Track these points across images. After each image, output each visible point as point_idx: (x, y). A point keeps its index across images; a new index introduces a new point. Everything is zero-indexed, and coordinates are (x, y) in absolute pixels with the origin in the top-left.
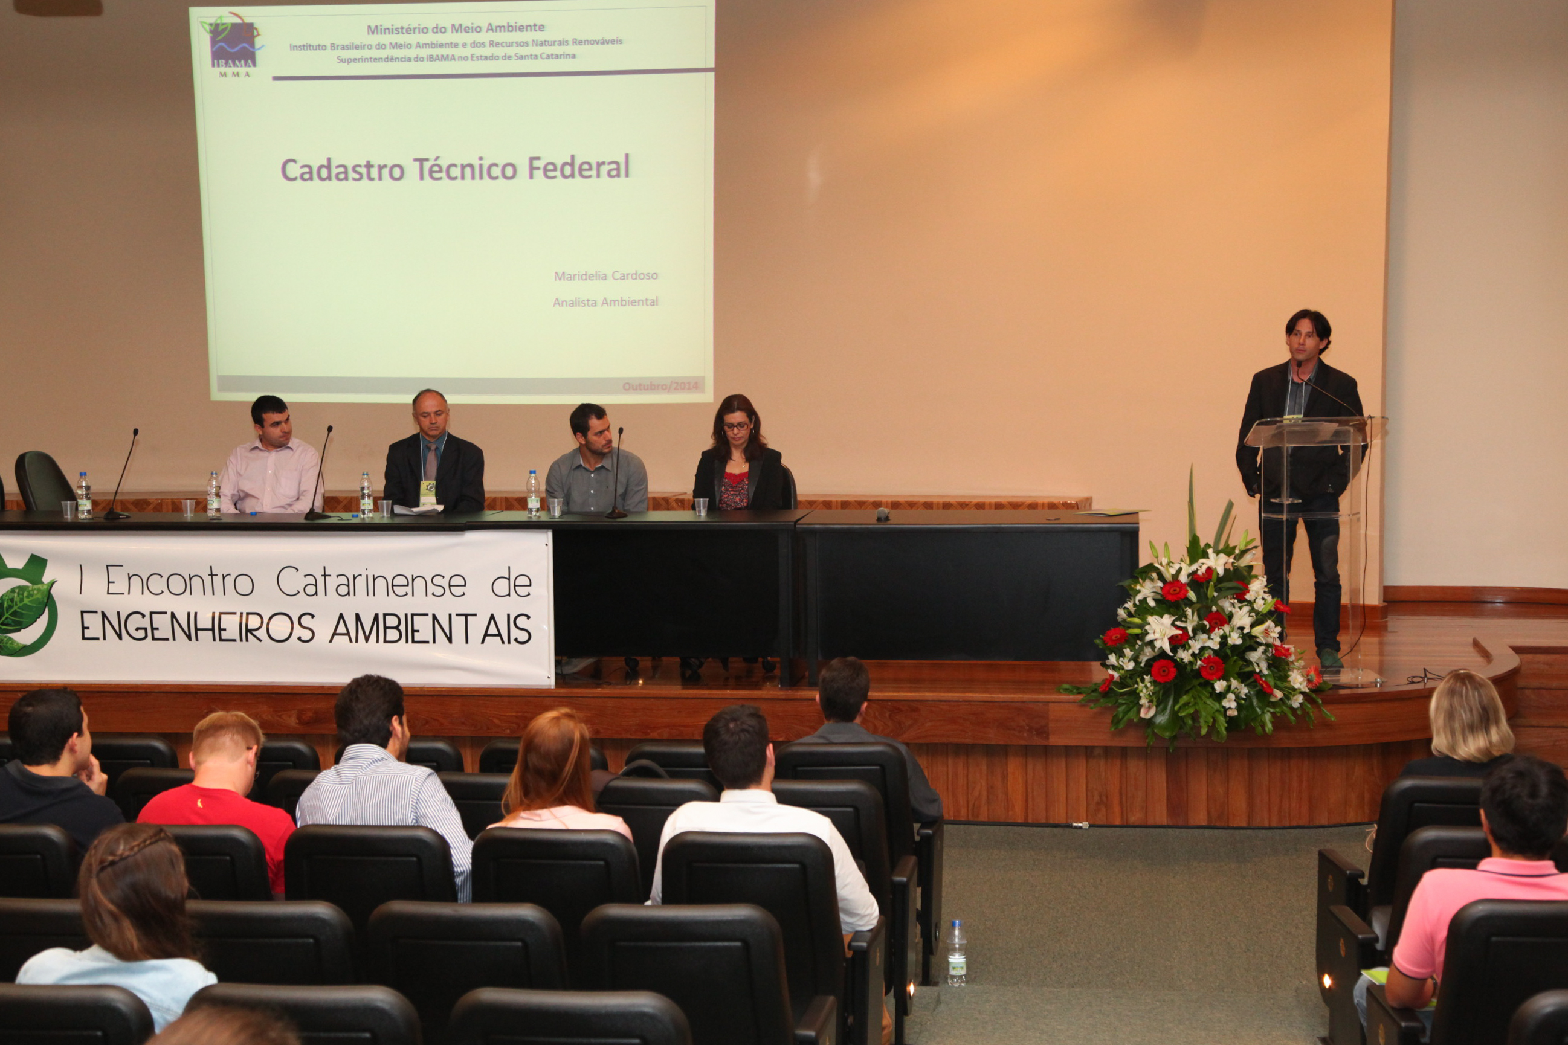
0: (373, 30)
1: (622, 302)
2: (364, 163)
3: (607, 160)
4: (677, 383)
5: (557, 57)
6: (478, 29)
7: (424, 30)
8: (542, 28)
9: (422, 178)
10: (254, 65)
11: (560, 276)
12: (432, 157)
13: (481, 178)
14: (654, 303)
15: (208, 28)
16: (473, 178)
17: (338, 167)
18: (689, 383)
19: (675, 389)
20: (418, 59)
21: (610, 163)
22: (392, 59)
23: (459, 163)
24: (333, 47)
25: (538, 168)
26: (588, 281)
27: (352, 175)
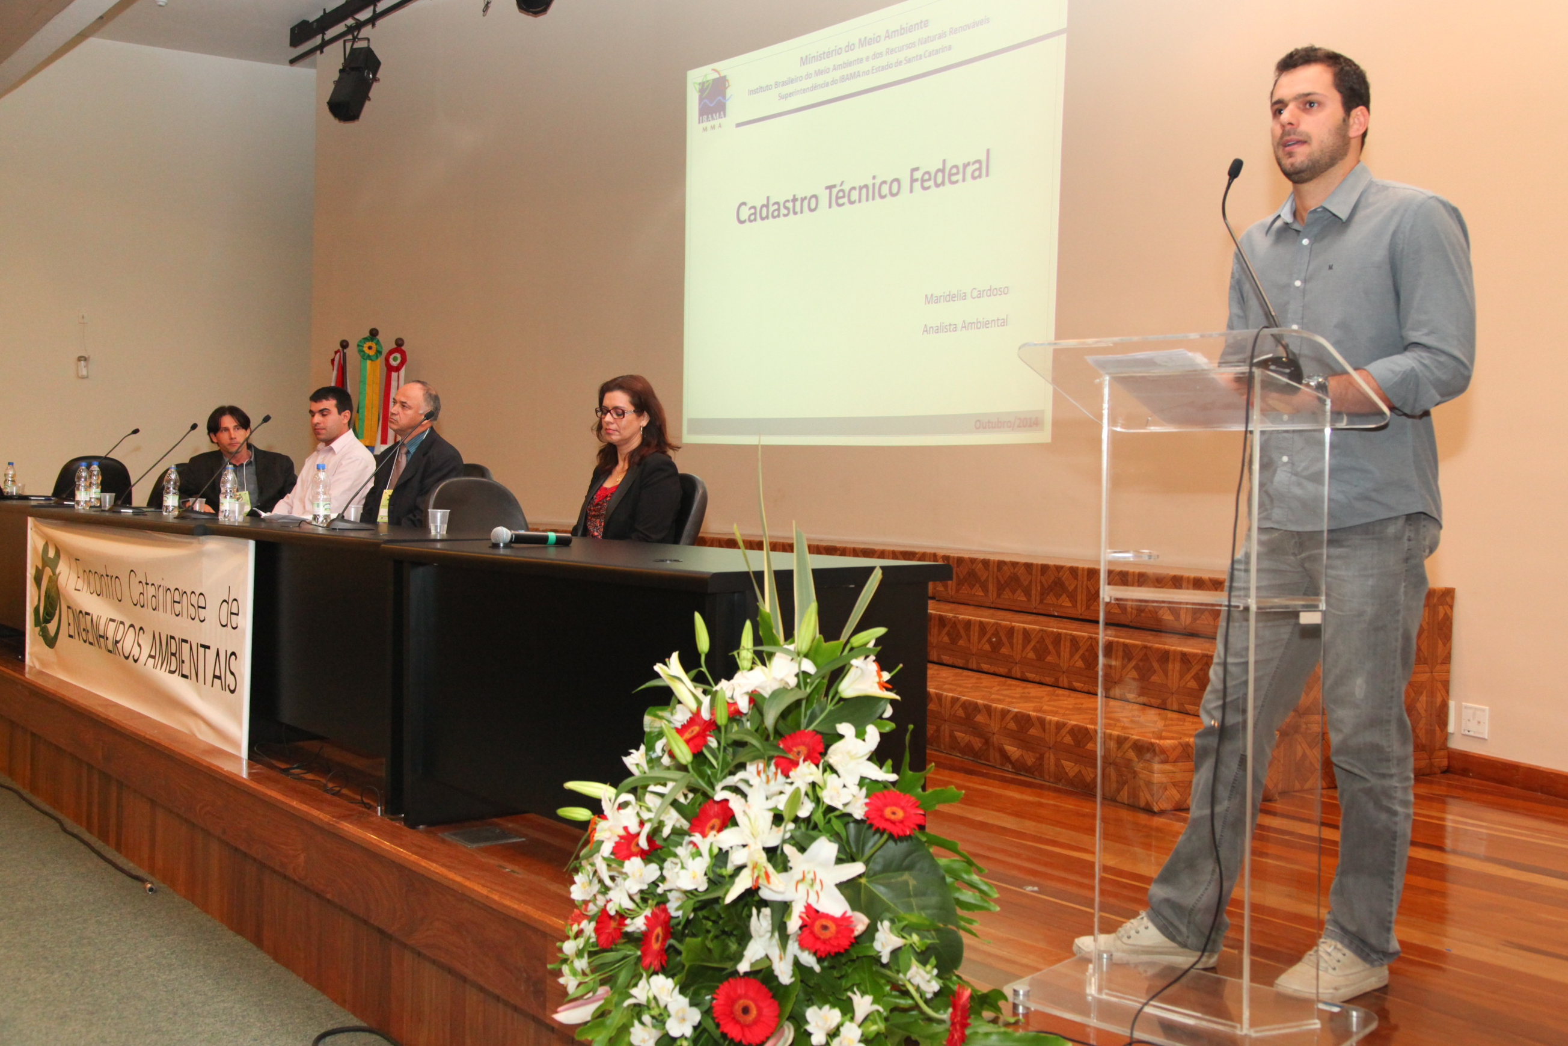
0: (804, 61)
1: (978, 325)
2: (791, 198)
3: (972, 161)
4: (1020, 419)
5: (937, 52)
6: (877, 40)
7: (838, 51)
8: (925, 24)
9: (830, 206)
10: (725, 116)
11: (931, 299)
12: (838, 183)
13: (873, 199)
14: (1004, 323)
15: (697, 87)
16: (867, 200)
17: (774, 204)
18: (1032, 419)
19: (1019, 426)
20: (834, 82)
21: (974, 163)
22: (815, 87)
23: (857, 186)
24: (777, 84)
25: (916, 180)
26: (951, 302)
27: (783, 211)
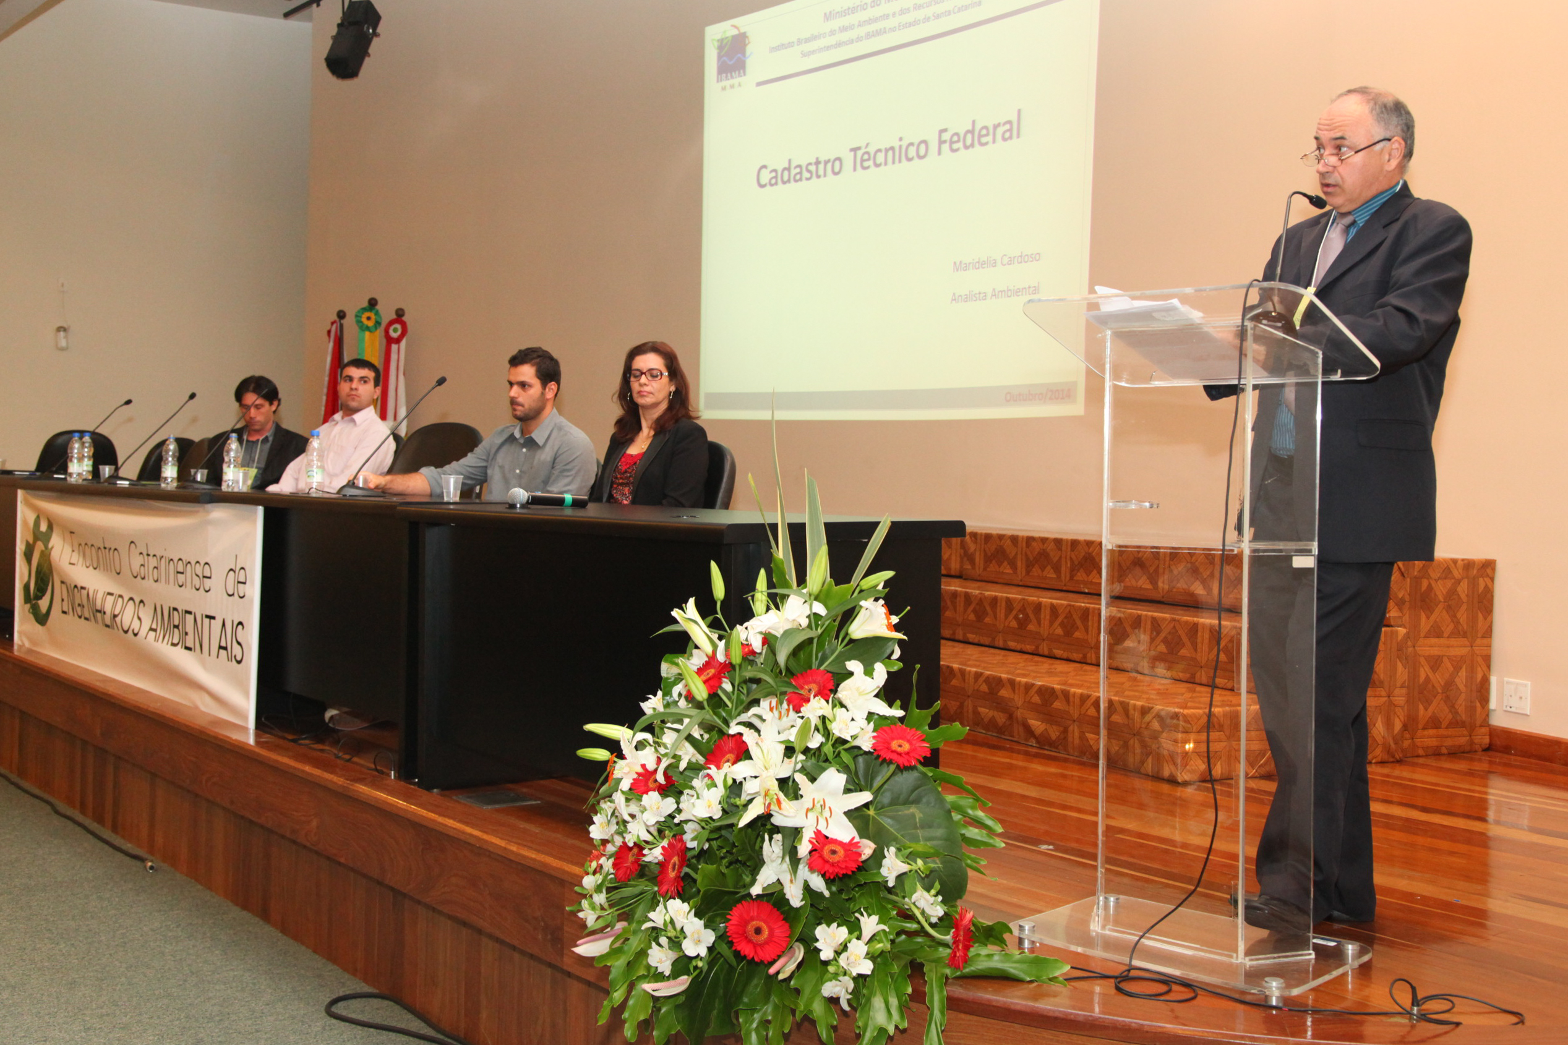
0: (828, 17)
1: (1008, 293)
2: (813, 161)
3: (1002, 121)
4: (1052, 391)
5: (966, 7)
7: (863, 7)
9: (855, 170)
10: (745, 75)
11: (960, 267)
12: (863, 145)
13: (900, 161)
14: (1035, 291)
15: (716, 44)
16: (893, 163)
17: (796, 167)
18: (1063, 390)
19: (1051, 399)
20: (859, 39)
21: (1004, 124)
22: (839, 45)
23: (883, 147)
24: (799, 42)
25: (945, 142)
26: (981, 270)
27: (806, 175)
